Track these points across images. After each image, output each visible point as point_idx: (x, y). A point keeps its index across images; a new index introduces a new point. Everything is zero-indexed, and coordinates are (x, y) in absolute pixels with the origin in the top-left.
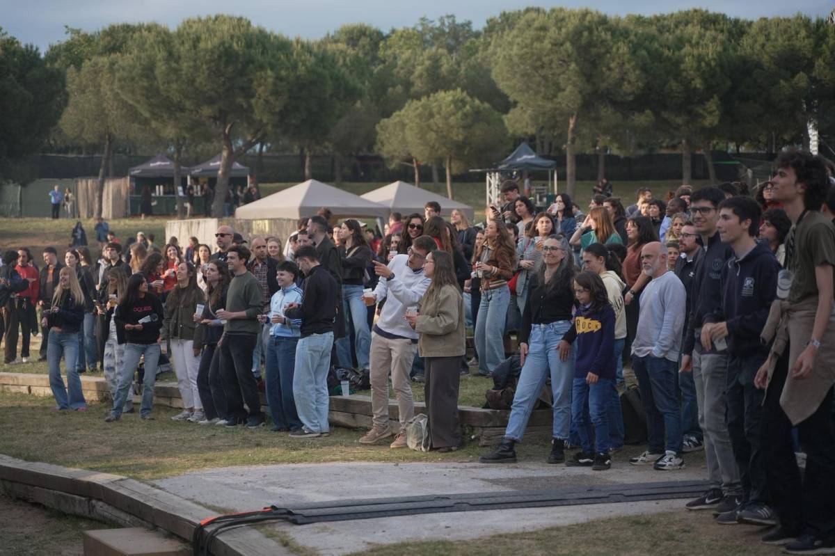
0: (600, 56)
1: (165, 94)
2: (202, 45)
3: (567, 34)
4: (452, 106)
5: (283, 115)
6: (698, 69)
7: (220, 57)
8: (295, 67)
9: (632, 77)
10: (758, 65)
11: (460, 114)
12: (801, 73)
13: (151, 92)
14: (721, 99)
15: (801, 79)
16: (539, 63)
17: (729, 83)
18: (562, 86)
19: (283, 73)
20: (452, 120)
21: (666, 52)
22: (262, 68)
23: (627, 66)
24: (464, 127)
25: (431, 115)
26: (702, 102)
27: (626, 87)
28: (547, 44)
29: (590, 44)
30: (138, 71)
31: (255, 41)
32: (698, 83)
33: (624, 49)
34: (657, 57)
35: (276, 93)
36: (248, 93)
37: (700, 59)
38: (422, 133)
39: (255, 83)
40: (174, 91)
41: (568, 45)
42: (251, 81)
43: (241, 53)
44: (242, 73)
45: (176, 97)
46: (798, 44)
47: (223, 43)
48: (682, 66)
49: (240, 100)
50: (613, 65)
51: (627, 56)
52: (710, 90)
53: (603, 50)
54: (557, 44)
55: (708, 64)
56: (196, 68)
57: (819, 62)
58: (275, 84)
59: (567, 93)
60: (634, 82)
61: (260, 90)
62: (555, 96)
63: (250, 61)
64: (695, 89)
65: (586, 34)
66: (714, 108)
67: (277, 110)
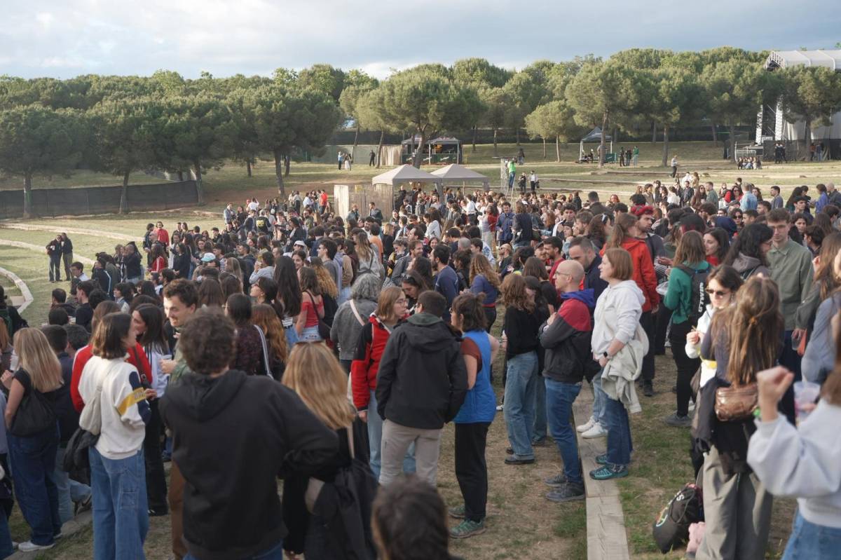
0: (618, 86)
1: (388, 112)
2: (404, 88)
3: (600, 75)
4: (558, 109)
5: (444, 120)
6: (668, 92)
7: (412, 94)
8: (448, 98)
9: (632, 96)
10: (703, 89)
11: (561, 113)
12: (726, 93)
13: (382, 111)
14: (680, 107)
15: (726, 96)
16: (585, 90)
17: (686, 99)
18: (597, 102)
19: (442, 101)
20: (557, 116)
21: (652, 83)
22: (432, 98)
23: (629, 91)
24: (563, 120)
25: (547, 114)
26: (670, 109)
27: (629, 102)
28: (589, 80)
29: (612, 80)
30: (377, 100)
31: (431, 85)
32: (667, 100)
33: (628, 82)
34: (648, 86)
35: (438, 111)
36: (427, 111)
37: (670, 86)
38: (543, 123)
39: (429, 106)
40: (391, 110)
41: (599, 81)
42: (427, 105)
43: (422, 91)
44: (423, 101)
45: (393, 114)
46: (727, 77)
47: (414, 87)
48: (660, 90)
49: (422, 114)
50: (622, 91)
51: (629, 86)
52: (675, 102)
53: (618, 83)
54: (594, 80)
55: (673, 89)
56: (401, 99)
57: (737, 87)
58: (438, 107)
59: (598, 105)
60: (633, 99)
61: (431, 109)
62: (592, 107)
63: (427, 95)
64: (666, 102)
65: (610, 75)
66: (676, 112)
67: (440, 119)
